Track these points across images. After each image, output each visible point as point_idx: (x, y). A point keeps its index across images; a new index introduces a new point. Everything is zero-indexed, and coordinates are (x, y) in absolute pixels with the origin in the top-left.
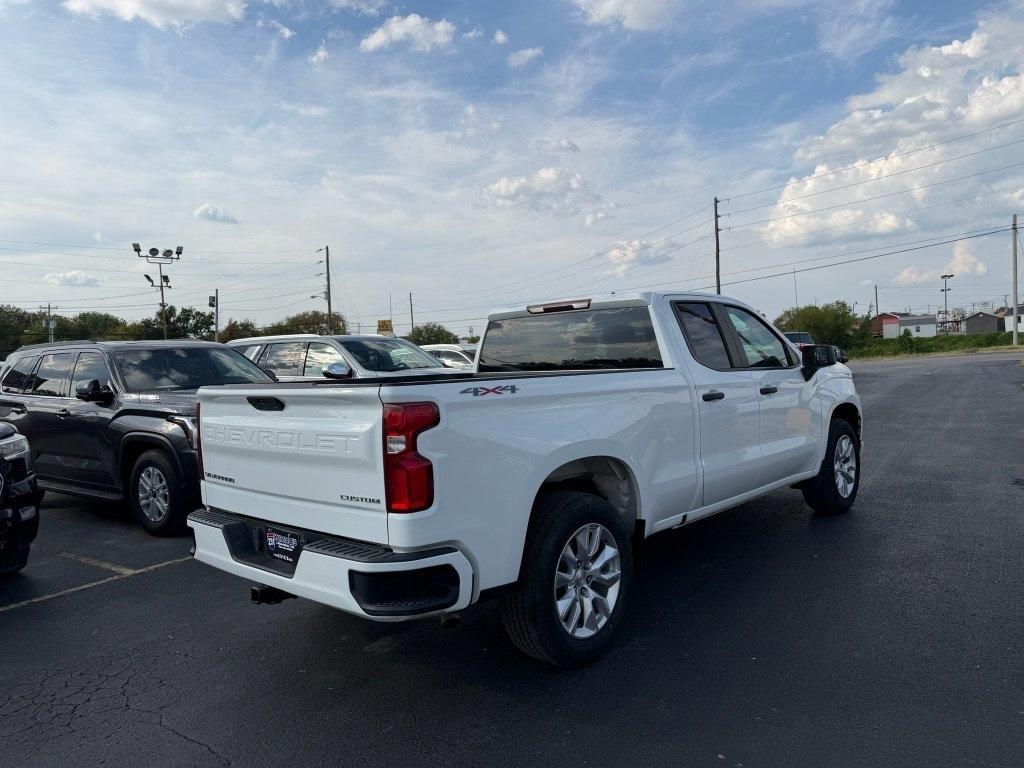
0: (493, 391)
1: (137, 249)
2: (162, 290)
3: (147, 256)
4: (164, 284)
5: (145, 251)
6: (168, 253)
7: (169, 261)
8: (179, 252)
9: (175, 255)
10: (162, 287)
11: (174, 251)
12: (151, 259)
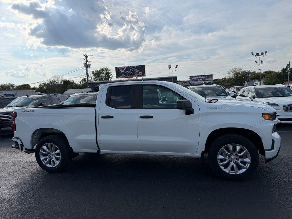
0: (29, 111)
1: (253, 54)
2: (260, 65)
3: (256, 56)
4: (261, 63)
5: (255, 54)
6: (262, 54)
7: (263, 56)
8: (266, 53)
9: (264, 54)
10: (260, 64)
11: (264, 53)
12: (257, 56)
